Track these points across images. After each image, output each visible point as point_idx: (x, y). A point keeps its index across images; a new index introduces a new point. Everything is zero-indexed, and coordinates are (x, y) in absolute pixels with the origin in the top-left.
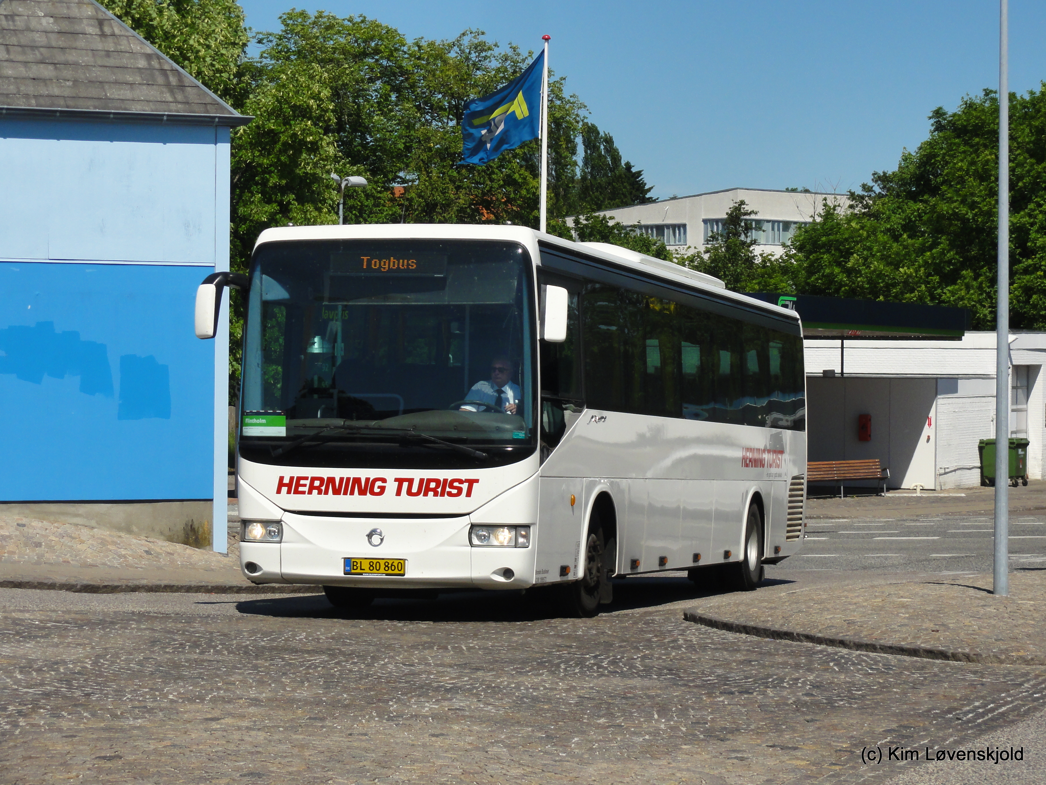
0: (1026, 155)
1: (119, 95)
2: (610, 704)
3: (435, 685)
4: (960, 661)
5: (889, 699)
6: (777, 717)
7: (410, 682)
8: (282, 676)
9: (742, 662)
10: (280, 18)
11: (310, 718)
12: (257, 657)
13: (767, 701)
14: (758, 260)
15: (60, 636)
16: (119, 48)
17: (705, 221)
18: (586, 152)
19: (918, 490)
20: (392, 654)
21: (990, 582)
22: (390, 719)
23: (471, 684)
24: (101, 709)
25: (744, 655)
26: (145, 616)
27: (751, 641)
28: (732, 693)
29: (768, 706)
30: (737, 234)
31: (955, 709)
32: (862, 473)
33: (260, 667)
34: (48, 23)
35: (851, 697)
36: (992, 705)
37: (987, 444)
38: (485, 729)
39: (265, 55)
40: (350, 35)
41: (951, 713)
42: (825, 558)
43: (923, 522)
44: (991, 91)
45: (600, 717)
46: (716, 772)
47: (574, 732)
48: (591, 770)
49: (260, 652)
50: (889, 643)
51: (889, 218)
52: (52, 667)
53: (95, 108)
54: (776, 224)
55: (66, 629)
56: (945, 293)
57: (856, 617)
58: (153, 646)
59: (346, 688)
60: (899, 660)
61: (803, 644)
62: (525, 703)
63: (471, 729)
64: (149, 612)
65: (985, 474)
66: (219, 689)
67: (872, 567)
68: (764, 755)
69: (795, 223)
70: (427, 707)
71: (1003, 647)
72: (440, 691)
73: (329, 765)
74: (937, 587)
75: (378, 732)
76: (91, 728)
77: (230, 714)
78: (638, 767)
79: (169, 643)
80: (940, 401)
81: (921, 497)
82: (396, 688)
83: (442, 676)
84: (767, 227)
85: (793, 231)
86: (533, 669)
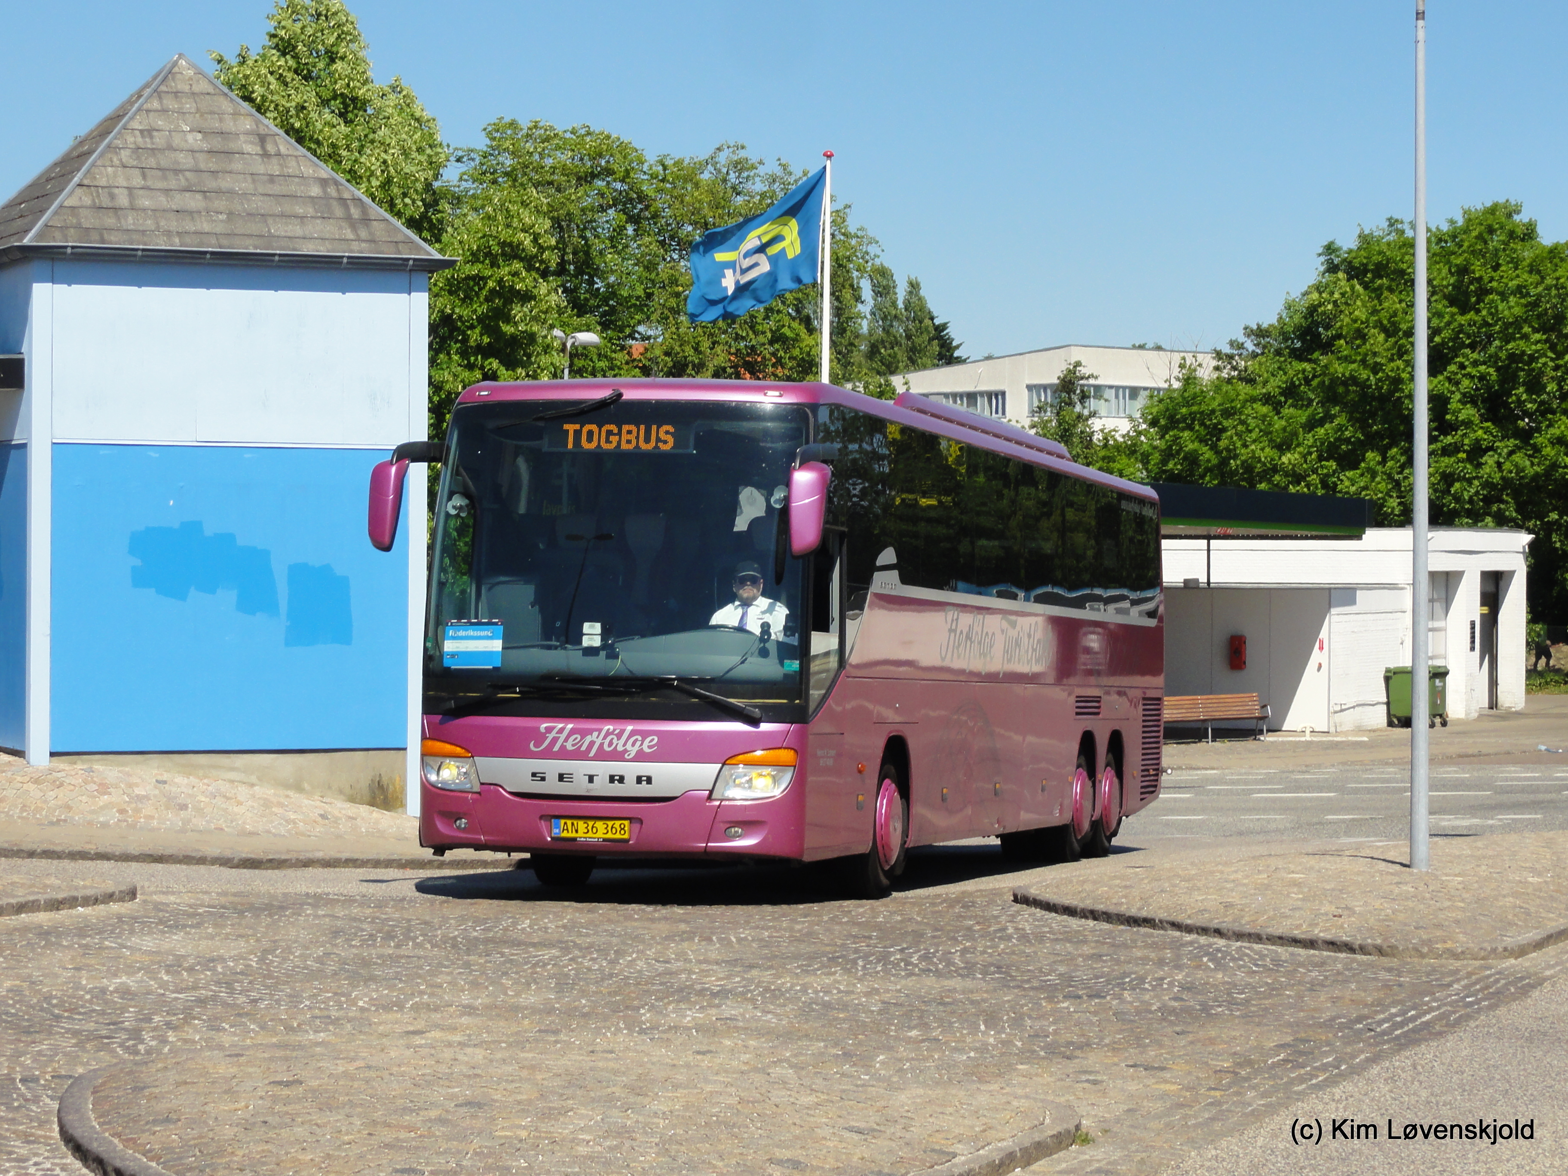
0: (1446, 302)
1: (286, 231)
2: (923, 1011)
3: (698, 987)
4: (1370, 954)
5: (1280, 1005)
6: (1138, 1028)
7: (666, 983)
8: (502, 977)
9: (1091, 957)
10: (485, 129)
11: (540, 1031)
12: (468, 952)
13: (1125, 1007)
14: (1098, 438)
15: (216, 925)
16: (287, 171)
17: (1030, 388)
18: (875, 300)
19: (1308, 732)
20: (641, 947)
21: (1405, 853)
22: (642, 1032)
23: (744, 987)
24: (271, 1020)
25: (1093, 948)
26: (323, 899)
27: (1100, 930)
28: (1079, 997)
29: (1126, 1014)
30: (1071, 404)
31: (1366, 1017)
32: (1235, 711)
33: (474, 965)
34: (195, 140)
35: (1232, 1003)
36: (1413, 1012)
37: (1392, 673)
38: (765, 1044)
39: (465, 177)
40: (573, 150)
41: (1360, 1023)
42: (1190, 821)
43: (1314, 773)
44: (1397, 221)
45: (911, 1028)
46: (1062, 1099)
47: (879, 1048)
48: (903, 1097)
49: (472, 945)
50: (1279, 932)
51: (1266, 382)
52: (207, 966)
53: (256, 248)
54: (1121, 390)
55: (222, 916)
56: (1342, 481)
57: (1234, 898)
58: (335, 937)
59: (583, 991)
60: (1292, 954)
61: (1167, 933)
62: (813, 1010)
63: (746, 1044)
64: (328, 894)
65: (1392, 712)
66: (422, 993)
67: (1250, 832)
68: (1123, 1078)
69: (1145, 389)
70: (688, 1016)
71: (1425, 937)
72: (705, 996)
73: (569, 1092)
74: (1338, 859)
75: (627, 1048)
76: (261, 1044)
77: (437, 1026)
78: (962, 1093)
79: (356, 934)
80: (1334, 619)
81: (1311, 742)
82: (648, 991)
83: (706, 976)
84: (1110, 394)
85: (1141, 401)
86: (823, 966)
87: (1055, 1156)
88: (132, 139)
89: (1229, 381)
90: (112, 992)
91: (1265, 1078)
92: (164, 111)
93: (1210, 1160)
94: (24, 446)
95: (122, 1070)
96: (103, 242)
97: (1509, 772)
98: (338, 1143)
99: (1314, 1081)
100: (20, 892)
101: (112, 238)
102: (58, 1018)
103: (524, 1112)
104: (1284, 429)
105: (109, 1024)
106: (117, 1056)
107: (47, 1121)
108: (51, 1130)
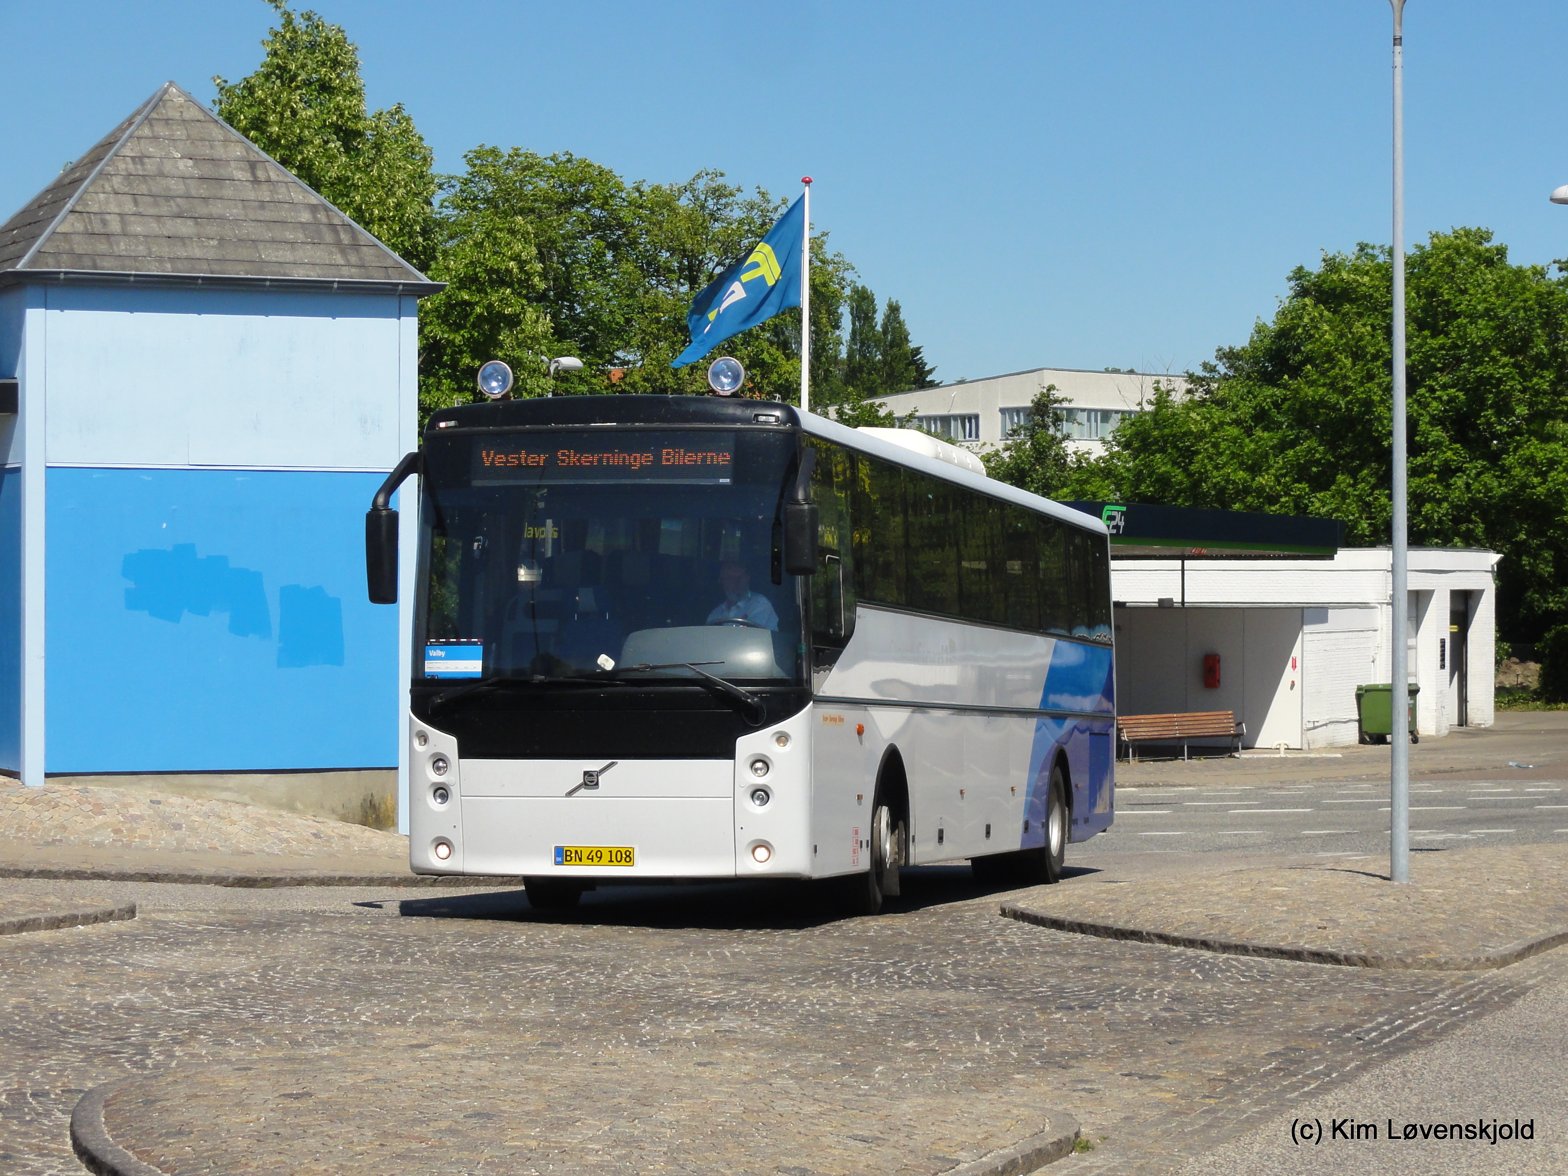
1: (276, 257)
2: (918, 1023)
3: (696, 1000)
4: (1355, 965)
5: (1269, 1015)
6: (1131, 1037)
7: (663, 997)
8: (501, 991)
9: (1080, 969)
10: (466, 156)
11: (542, 1044)
12: (467, 967)
13: (1117, 1018)
14: (1072, 460)
15: (216, 943)
16: (277, 197)
17: (1003, 411)
18: (854, 324)
19: (1282, 749)
20: (637, 962)
21: (1385, 866)
22: (642, 1044)
23: (741, 1000)
24: (276, 1035)
25: (1082, 961)
26: (319, 916)
27: (1089, 943)
28: (1071, 1008)
29: (1119, 1024)
30: (1045, 427)
31: (1354, 1026)
32: (1210, 729)
33: (473, 980)
34: (186, 166)
35: (1221, 1013)
36: (1400, 1021)
37: (1366, 691)
38: (764, 1055)
39: (446, 204)
40: (553, 177)
41: (1349, 1032)
42: (1168, 836)
43: (1289, 790)
44: (1367, 245)
45: (908, 1039)
46: (1061, 1108)
47: (877, 1059)
48: (904, 1106)
49: (470, 961)
50: (1266, 943)
51: (1236, 406)
52: (209, 982)
53: (247, 273)
54: (1093, 415)
55: (221, 933)
56: (1313, 502)
57: (1220, 910)
58: (334, 953)
59: (583, 1005)
60: (1278, 965)
61: (1153, 945)
62: (811, 1022)
63: (746, 1055)
64: (324, 911)
65: (1364, 729)
66: (423, 1007)
67: (1228, 847)
68: (1119, 1086)
69: (1117, 412)
70: (687, 1028)
71: (1409, 948)
72: (703, 1009)
73: (576, 1103)
74: (1318, 872)
75: (629, 1060)
76: (267, 1058)
77: (440, 1040)
78: (962, 1103)
79: (354, 951)
80: (1307, 637)
81: (1286, 759)
82: (646, 1004)
83: (704, 990)
84: (1082, 417)
85: (1115, 422)
86: (818, 980)
87: (1056, 1163)
88: (124, 166)
89: (1202, 403)
90: (117, 1008)
91: (1258, 1086)
92: (155, 138)
93: (1208, 1166)
94: (18, 470)
95: (132, 1084)
96: (96, 268)
97: (1481, 788)
98: (351, 1154)
99: (1306, 1089)
100: (21, 911)
101: (105, 264)
102: (64, 1033)
103: (533, 1123)
104: (1255, 452)
105: (115, 1040)
106: (125, 1070)
107: (60, 1135)
108: (64, 1143)
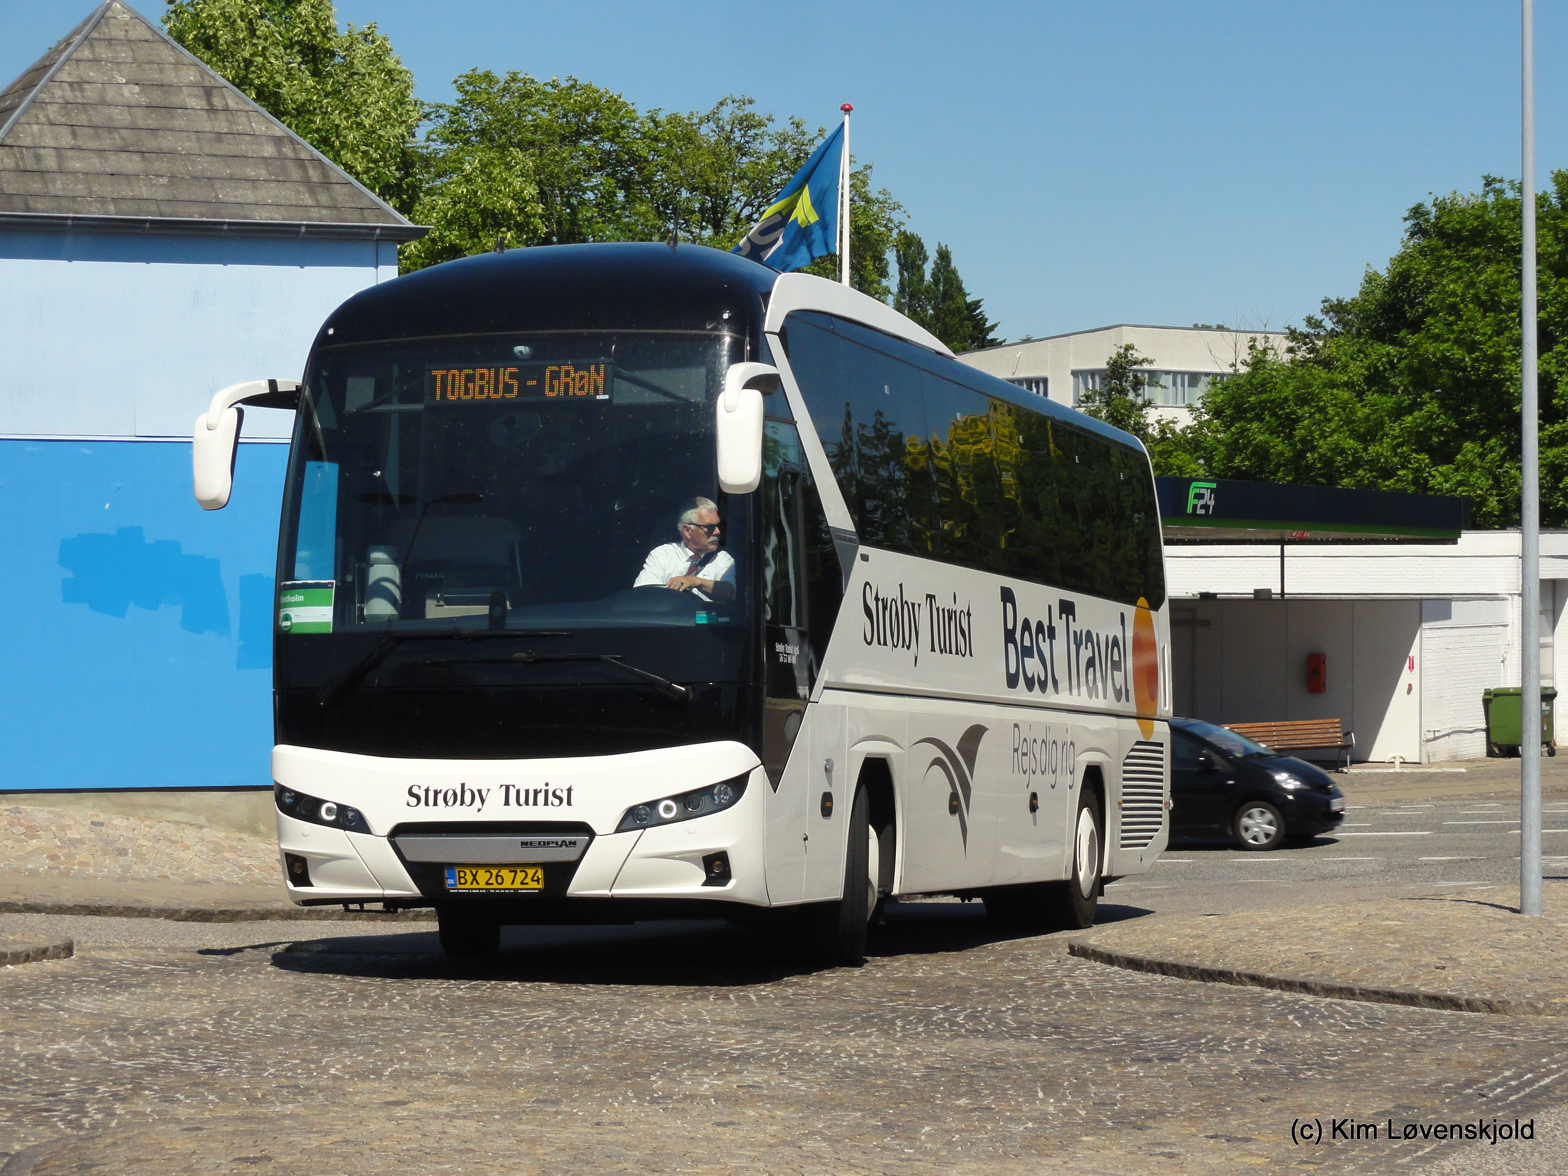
1: (236, 197)
2: (972, 1077)
3: (715, 1051)
4: (1479, 1011)
5: (1379, 1068)
6: (1217, 1094)
7: (679, 1046)
8: (491, 1040)
9: (1161, 1015)
10: (455, 82)
11: (537, 1101)
12: (452, 1013)
13: (1200, 1071)
14: (1154, 431)
15: (164, 985)
16: (235, 128)
17: (1075, 374)
18: (901, 274)
19: (1397, 763)
20: (648, 1007)
21: (1515, 897)
22: (654, 1101)
23: (768, 1050)
24: (232, 1090)
25: (1162, 1006)
27: (1170, 985)
28: (1149, 1060)
29: (1203, 1078)
30: (1123, 392)
31: (1477, 1082)
32: (1314, 740)
33: (459, 1028)
34: (131, 93)
35: (1323, 1066)
36: (1529, 1076)
37: (1496, 695)
38: (792, 1114)
39: (434, 136)
40: (555, 106)
41: (1471, 1088)
42: (1265, 863)
43: (1405, 810)
44: (1494, 180)
45: (959, 1096)
47: (923, 1118)
48: (953, 1173)
50: (1374, 986)
51: (1346, 366)
52: (156, 1030)
53: (202, 216)
54: (1179, 378)
55: (171, 974)
56: (1434, 477)
57: (1322, 948)
58: (301, 997)
59: (585, 1056)
60: (1389, 1011)
61: (1245, 988)
62: (848, 1076)
63: (772, 1114)
65: (1493, 740)
66: (401, 1059)
67: (1333, 875)
68: (1203, 1150)
69: (1207, 374)
70: (705, 1083)
71: (1540, 991)
72: (724, 1061)
74: (1438, 904)
75: (637, 1120)
76: (221, 1117)
77: (421, 1096)
78: (1021, 1168)
79: (323, 994)
80: (1426, 634)
81: (1401, 774)
82: (658, 1056)
83: (725, 1039)
84: (1167, 380)
85: (1203, 388)
86: (857, 1027)
88: (60, 93)
89: (1304, 363)
90: (49, 1059)
91: (1363, 1150)
92: (97, 60)
95: (65, 1146)
96: (28, 210)
99: (1420, 1153)
101: (39, 206)
104: (1367, 418)
105: (48, 1095)
106: (57, 1131)
